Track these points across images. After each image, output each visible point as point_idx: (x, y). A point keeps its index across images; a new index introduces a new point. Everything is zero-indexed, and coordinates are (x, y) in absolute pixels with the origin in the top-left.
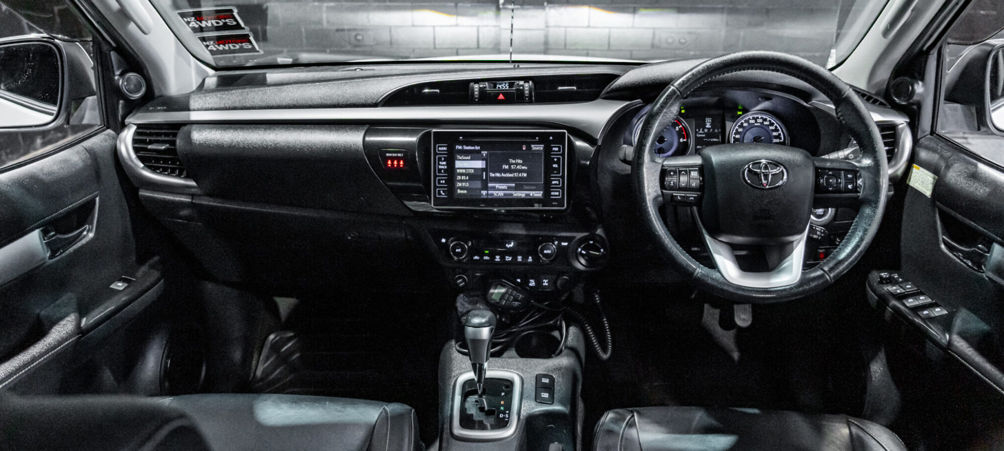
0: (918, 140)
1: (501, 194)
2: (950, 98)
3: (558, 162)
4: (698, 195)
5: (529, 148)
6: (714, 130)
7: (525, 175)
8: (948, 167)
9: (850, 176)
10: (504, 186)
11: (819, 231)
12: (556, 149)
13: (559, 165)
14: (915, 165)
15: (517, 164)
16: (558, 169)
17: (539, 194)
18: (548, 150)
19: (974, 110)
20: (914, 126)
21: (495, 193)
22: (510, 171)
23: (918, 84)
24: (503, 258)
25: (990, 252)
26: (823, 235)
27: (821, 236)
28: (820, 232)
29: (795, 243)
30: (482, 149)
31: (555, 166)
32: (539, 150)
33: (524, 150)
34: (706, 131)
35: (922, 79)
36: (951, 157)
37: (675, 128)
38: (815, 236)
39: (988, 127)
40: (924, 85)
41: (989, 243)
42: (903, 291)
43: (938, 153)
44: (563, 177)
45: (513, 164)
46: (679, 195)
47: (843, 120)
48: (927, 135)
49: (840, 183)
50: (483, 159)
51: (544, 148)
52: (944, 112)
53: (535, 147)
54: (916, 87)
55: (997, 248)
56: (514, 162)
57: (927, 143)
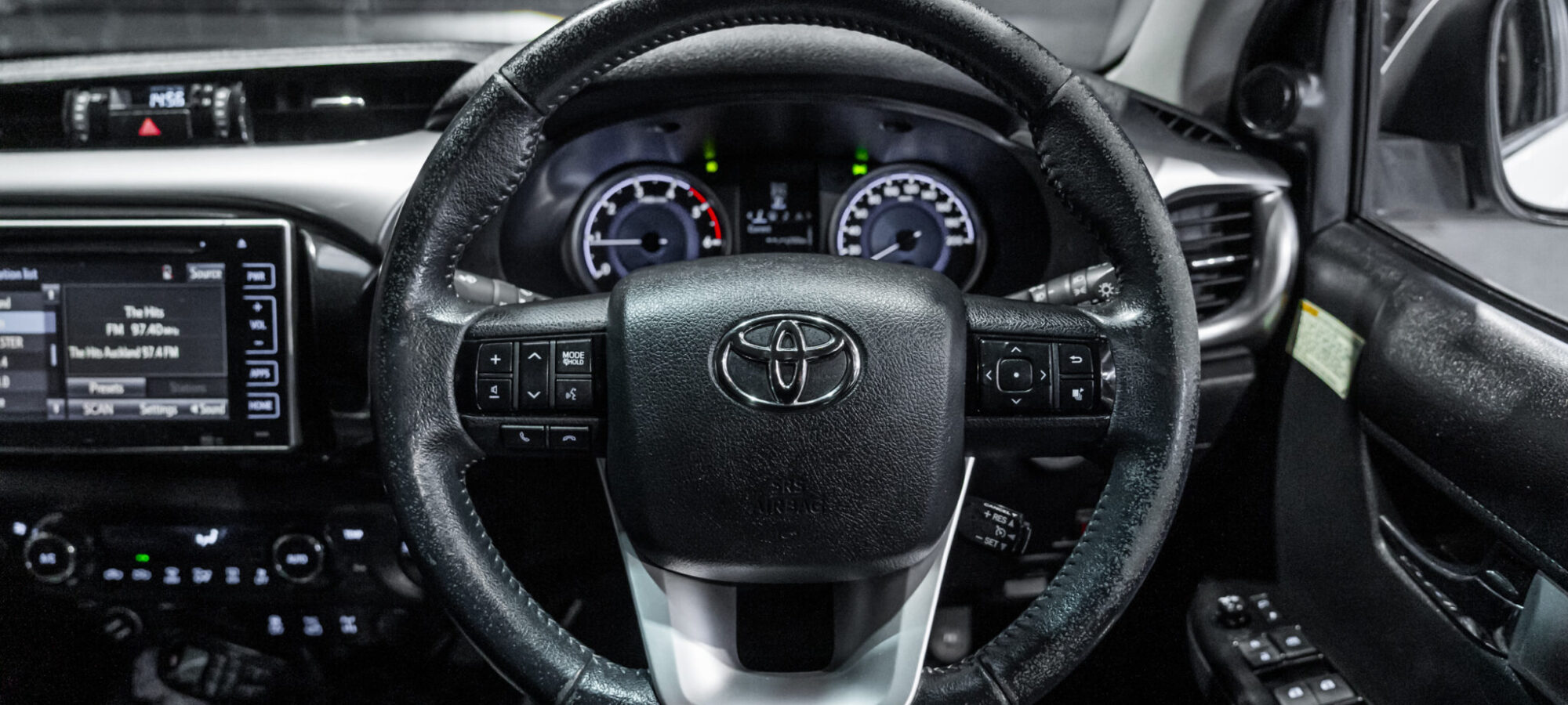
0: (1314, 236)
1: (106, 408)
2: (1398, 124)
3: (265, 315)
4: (590, 427)
5: (181, 275)
6: (792, 216)
7: (173, 352)
8: (1393, 313)
9: (1077, 360)
10: (116, 386)
11: (1001, 525)
12: (260, 276)
13: (269, 323)
14: (1307, 303)
15: (148, 321)
16: (266, 335)
17: (216, 408)
18: (235, 279)
19: (1457, 154)
20: (1300, 198)
21: (89, 408)
22: (130, 341)
23: (1308, 82)
24: (186, 575)
25: (1528, 599)
26: (1012, 537)
27: (1006, 540)
28: (1005, 526)
29: (912, 576)
30: (44, 278)
31: (257, 325)
32: (210, 281)
33: (166, 281)
34: (773, 217)
35: (1319, 70)
36: (1399, 283)
37: (690, 211)
38: (989, 541)
39: (1497, 200)
40: (1324, 86)
41: (1523, 572)
42: (1278, 657)
43: (1367, 273)
44: (281, 357)
45: (138, 321)
46: (523, 428)
47: (1058, 177)
48: (1338, 221)
49: (1046, 382)
50: (47, 308)
51: (227, 273)
52: (1381, 160)
53: (199, 273)
54: (1302, 91)
55: (1547, 591)
56: (138, 314)
57: (1337, 243)
